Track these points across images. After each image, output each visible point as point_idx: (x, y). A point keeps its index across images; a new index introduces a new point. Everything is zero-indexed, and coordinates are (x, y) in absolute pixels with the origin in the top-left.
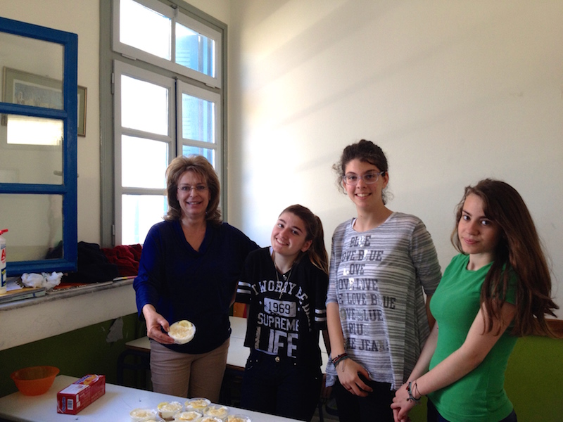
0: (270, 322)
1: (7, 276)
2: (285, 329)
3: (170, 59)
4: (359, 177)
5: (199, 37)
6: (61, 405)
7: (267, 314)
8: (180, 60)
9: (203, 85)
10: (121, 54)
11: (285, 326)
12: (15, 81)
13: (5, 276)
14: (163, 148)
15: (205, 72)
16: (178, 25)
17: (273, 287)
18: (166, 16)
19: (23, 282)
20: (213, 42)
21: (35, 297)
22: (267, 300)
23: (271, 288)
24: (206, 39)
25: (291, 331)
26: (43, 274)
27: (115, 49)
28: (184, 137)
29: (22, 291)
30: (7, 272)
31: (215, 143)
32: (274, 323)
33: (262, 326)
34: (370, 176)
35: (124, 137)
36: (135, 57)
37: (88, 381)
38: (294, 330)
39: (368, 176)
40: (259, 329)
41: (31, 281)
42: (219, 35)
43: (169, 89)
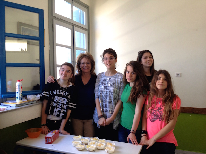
0: (56, 105)
1: (23, 96)
2: (61, 108)
3: (71, 19)
4: (108, 59)
5: (79, 11)
6: (46, 141)
7: (55, 102)
8: (75, 19)
9: (82, 28)
10: (55, 17)
11: (61, 107)
12: (22, 27)
13: (22, 96)
14: (69, 51)
15: (82, 23)
16: (73, 6)
17: (59, 92)
18: (69, 3)
19: (27, 98)
20: (85, 13)
21: (32, 103)
22: (56, 97)
23: (58, 93)
24: (82, 11)
25: (63, 109)
26: (34, 95)
27: (53, 15)
28: (76, 47)
29: (27, 101)
30: (23, 95)
31: (86, 49)
32: (57, 105)
33: (52, 106)
34: (111, 59)
35: (57, 47)
36: (60, 18)
37: (54, 132)
38: (64, 108)
39: (111, 58)
40: (51, 107)
41: (30, 98)
42: (87, 10)
43: (71, 29)
